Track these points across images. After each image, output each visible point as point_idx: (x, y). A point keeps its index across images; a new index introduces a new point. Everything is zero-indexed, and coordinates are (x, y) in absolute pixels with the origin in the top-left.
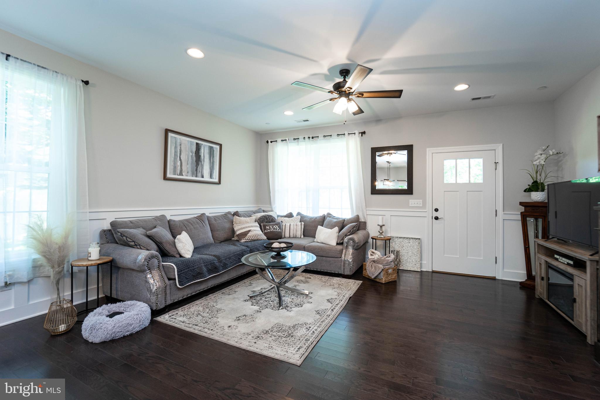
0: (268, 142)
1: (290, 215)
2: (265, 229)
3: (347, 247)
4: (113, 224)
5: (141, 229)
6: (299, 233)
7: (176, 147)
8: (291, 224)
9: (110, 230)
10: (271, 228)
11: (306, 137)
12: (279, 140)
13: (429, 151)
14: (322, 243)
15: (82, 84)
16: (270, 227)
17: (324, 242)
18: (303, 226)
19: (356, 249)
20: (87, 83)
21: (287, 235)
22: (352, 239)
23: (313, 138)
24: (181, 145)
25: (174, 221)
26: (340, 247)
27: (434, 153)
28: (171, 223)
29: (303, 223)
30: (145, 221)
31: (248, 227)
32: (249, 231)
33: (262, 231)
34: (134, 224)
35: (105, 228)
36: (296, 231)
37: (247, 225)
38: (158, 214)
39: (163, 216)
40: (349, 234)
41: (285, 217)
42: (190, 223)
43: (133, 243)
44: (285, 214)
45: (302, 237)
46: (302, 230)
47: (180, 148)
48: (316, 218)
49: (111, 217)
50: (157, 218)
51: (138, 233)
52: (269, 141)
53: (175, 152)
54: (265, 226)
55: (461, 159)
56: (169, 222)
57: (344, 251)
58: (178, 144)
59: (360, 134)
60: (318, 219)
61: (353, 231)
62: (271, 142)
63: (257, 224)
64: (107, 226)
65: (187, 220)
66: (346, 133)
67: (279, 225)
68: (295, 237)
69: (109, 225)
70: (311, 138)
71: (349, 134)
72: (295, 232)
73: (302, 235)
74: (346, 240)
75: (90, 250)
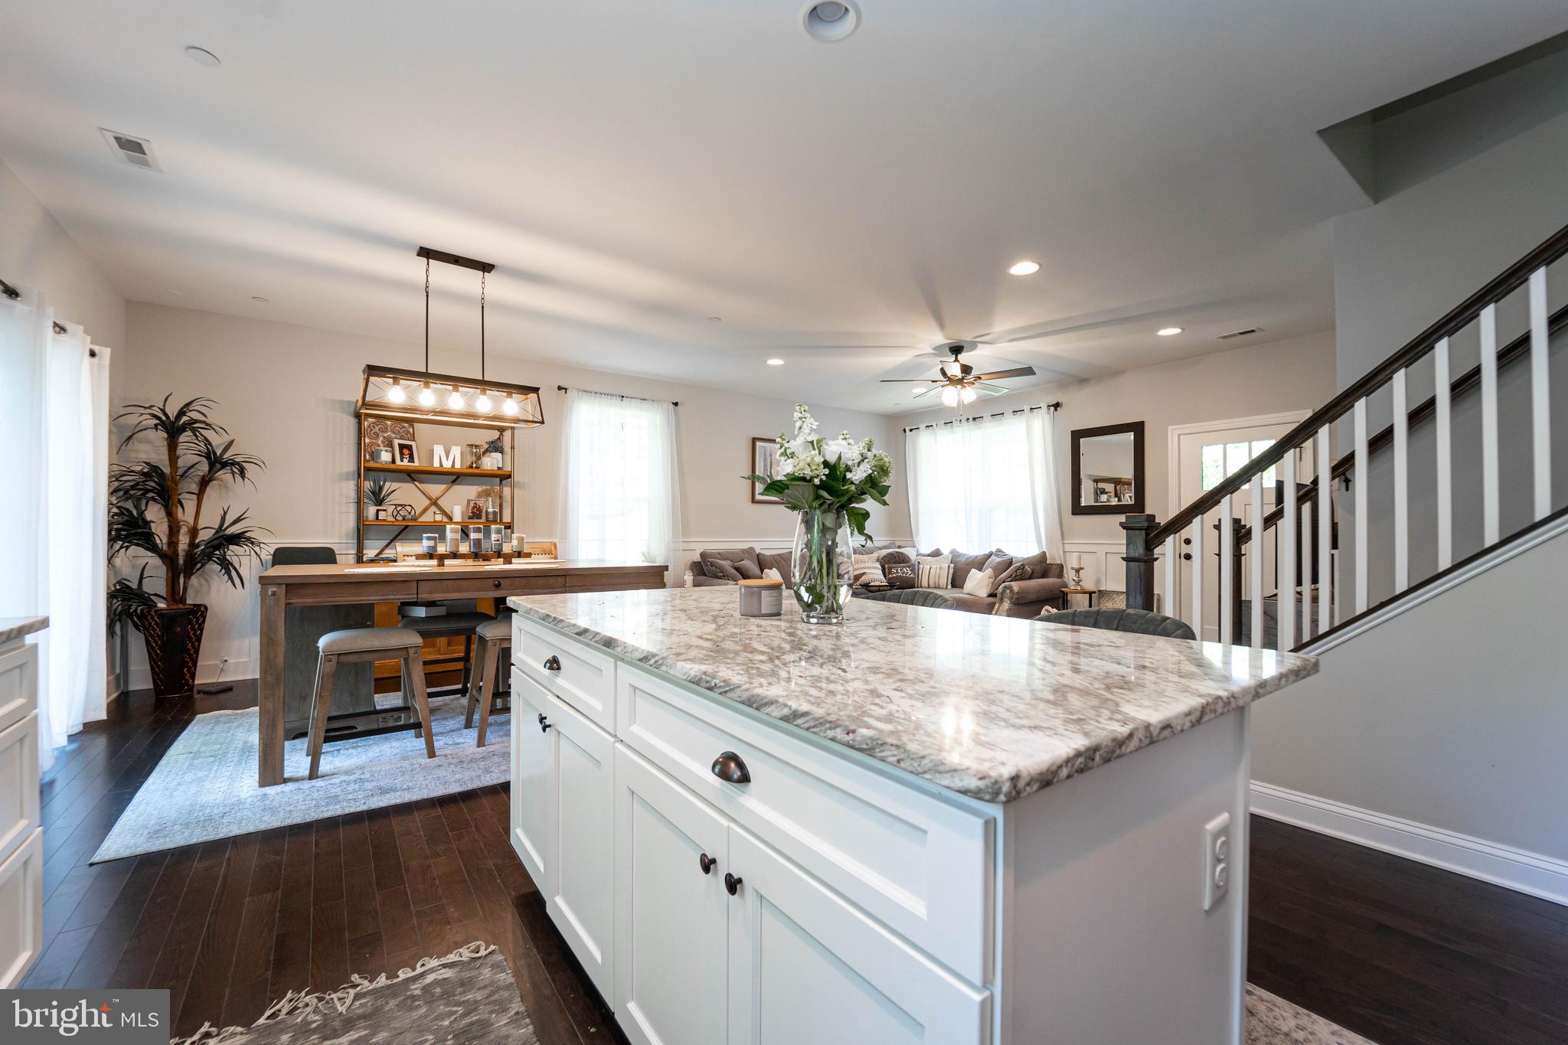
0: (905, 430)
1: (936, 554)
2: (890, 573)
3: (1001, 601)
4: (703, 555)
5: (729, 562)
6: (943, 581)
7: (765, 460)
8: (933, 566)
9: (700, 562)
10: (900, 571)
11: (964, 419)
12: (922, 426)
13: (1173, 432)
14: (969, 594)
15: (672, 406)
16: (897, 570)
17: (971, 593)
18: (951, 571)
19: (1015, 604)
20: (676, 404)
21: (925, 583)
22: (1010, 588)
23: (974, 419)
24: (771, 455)
25: (764, 555)
26: (992, 599)
27: (1182, 434)
28: (760, 557)
29: (952, 565)
30: (733, 553)
31: (865, 568)
32: (864, 574)
33: (885, 577)
34: (723, 556)
35: (695, 560)
36: (939, 577)
37: (862, 565)
38: (745, 546)
39: (752, 549)
40: (1009, 579)
41: (929, 555)
42: (782, 558)
43: (721, 574)
44: (928, 552)
45: (949, 587)
46: (950, 576)
47: (771, 459)
48: (976, 557)
49: (701, 548)
50: (744, 551)
51: (726, 564)
52: (907, 430)
53: (765, 465)
54: (890, 569)
55: (1233, 442)
56: (758, 555)
57: (997, 606)
58: (768, 454)
59: (1052, 408)
60: (978, 558)
61: (1016, 576)
62: (911, 430)
63: (878, 565)
64: (697, 558)
65: (780, 555)
66: (1027, 408)
67: (912, 568)
68: (938, 587)
69: (699, 557)
70: (971, 420)
71: (1031, 409)
72: (937, 579)
73: (949, 584)
74: (1000, 589)
75: (686, 577)
